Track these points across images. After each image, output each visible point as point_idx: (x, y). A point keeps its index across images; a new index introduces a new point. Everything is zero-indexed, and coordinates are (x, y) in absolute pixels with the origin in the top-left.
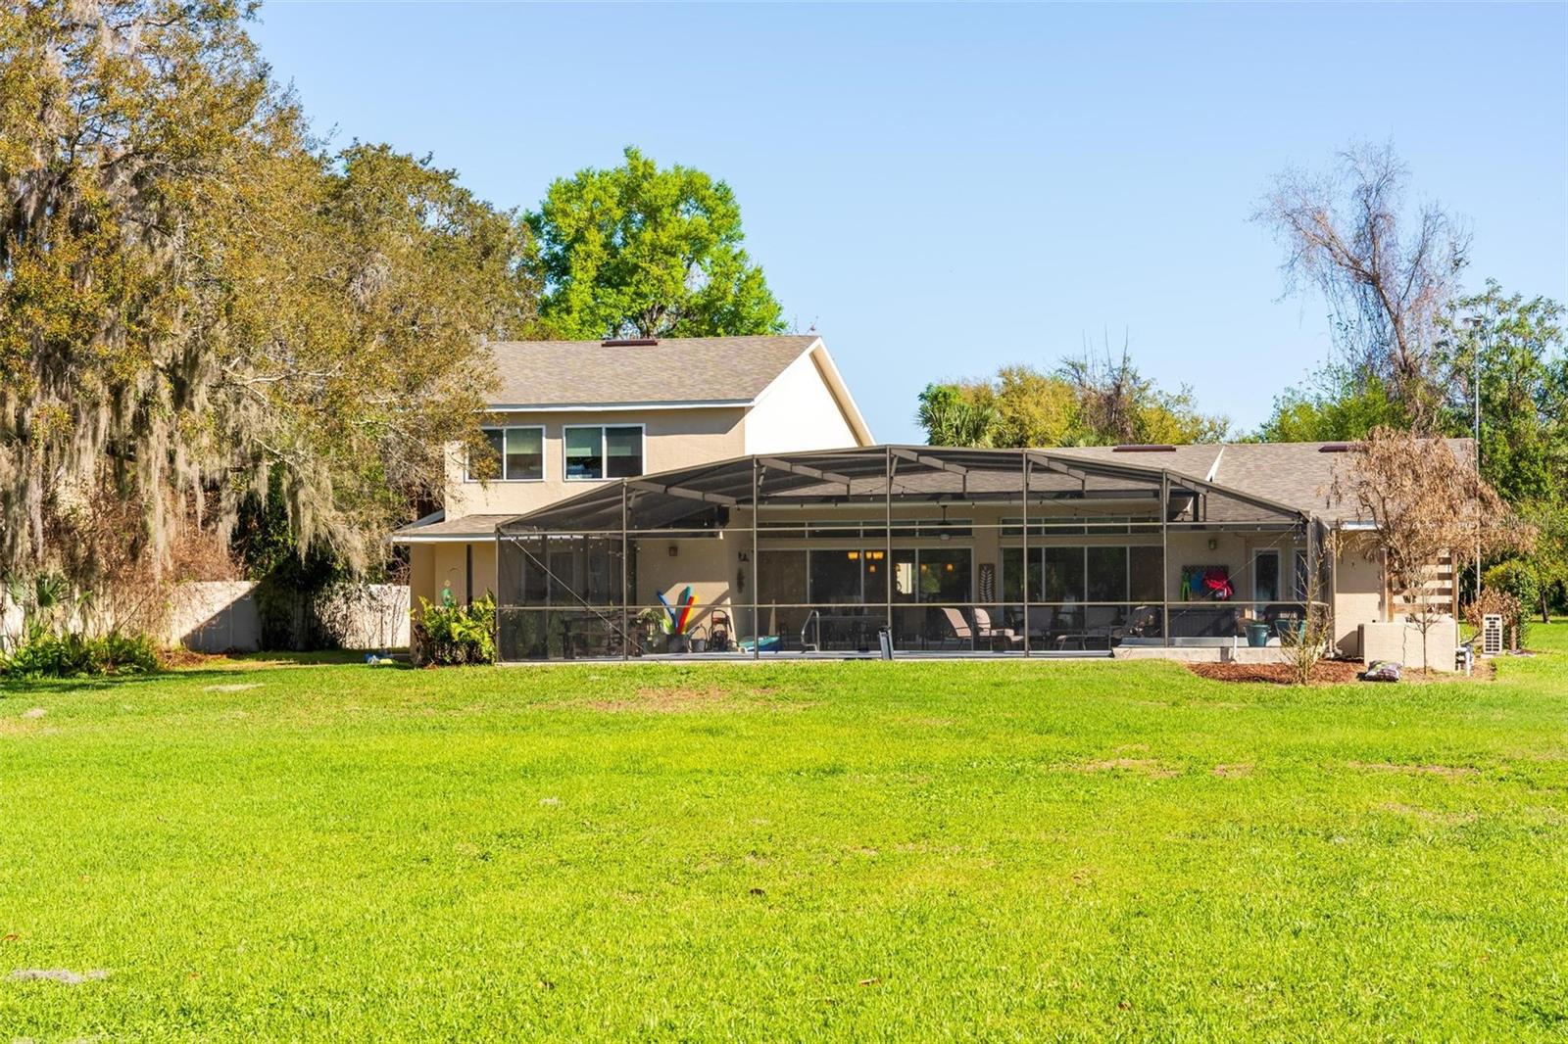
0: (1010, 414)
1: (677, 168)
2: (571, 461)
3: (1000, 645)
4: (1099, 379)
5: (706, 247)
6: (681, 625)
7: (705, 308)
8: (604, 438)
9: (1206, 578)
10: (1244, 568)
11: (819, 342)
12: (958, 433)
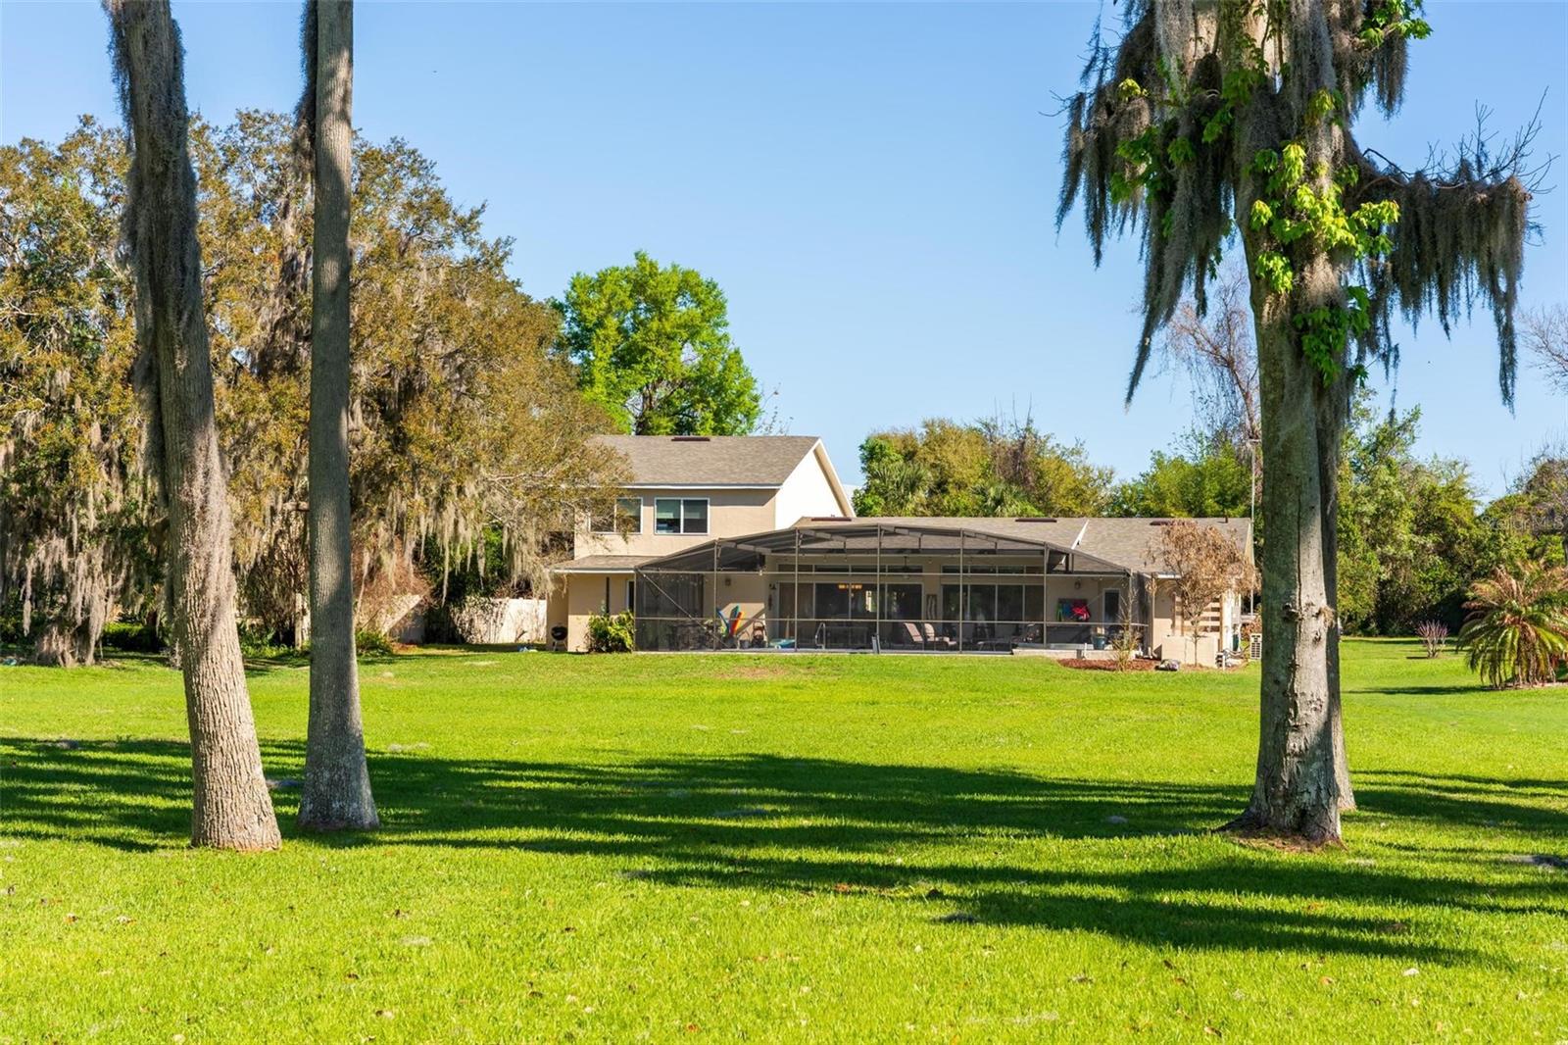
0: (932, 461)
1: (674, 267)
2: (659, 521)
3: (941, 646)
4: (1008, 435)
5: (698, 332)
6: (733, 631)
7: (697, 381)
8: (682, 507)
9: (1072, 607)
10: (1097, 600)
11: (819, 441)
12: (898, 488)
